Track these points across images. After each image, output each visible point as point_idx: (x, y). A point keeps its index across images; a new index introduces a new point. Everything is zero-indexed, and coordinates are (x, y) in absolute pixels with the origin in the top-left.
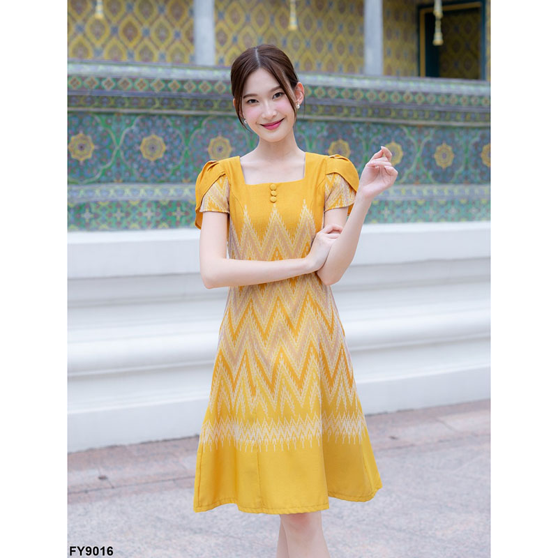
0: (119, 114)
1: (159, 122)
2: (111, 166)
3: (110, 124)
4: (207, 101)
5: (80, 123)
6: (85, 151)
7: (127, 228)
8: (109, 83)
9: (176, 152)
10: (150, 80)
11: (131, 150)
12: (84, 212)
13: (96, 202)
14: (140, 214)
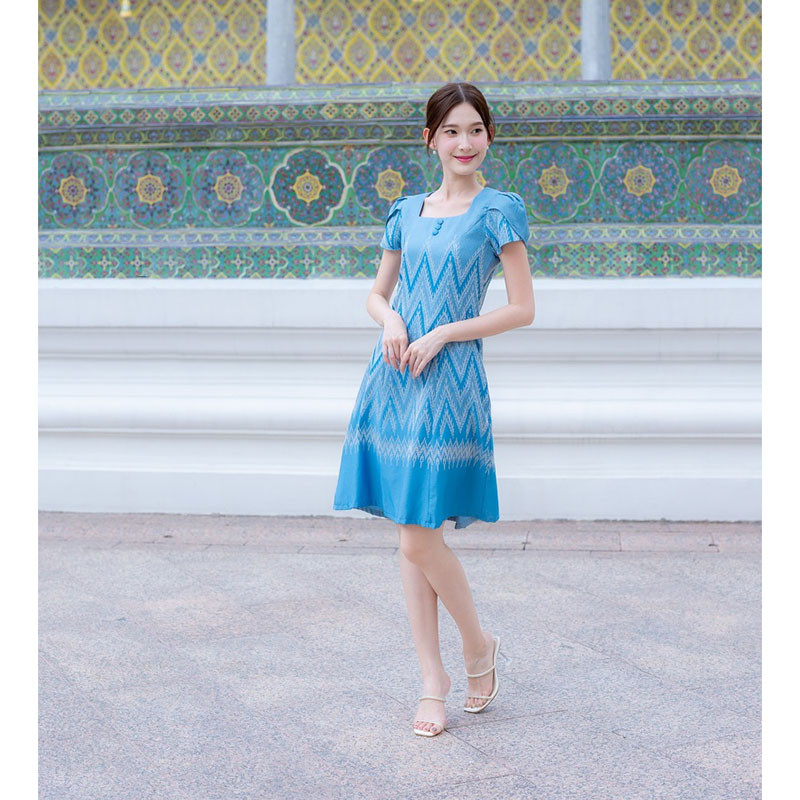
0: (597, 142)
1: (647, 151)
2: (588, 204)
3: (588, 154)
4: (705, 123)
5: (553, 154)
6: (559, 187)
7: (602, 275)
8: (582, 107)
9: (667, 186)
10: (632, 101)
11: (613, 184)
12: (552, 256)
13: (565, 245)
14: (618, 259)
